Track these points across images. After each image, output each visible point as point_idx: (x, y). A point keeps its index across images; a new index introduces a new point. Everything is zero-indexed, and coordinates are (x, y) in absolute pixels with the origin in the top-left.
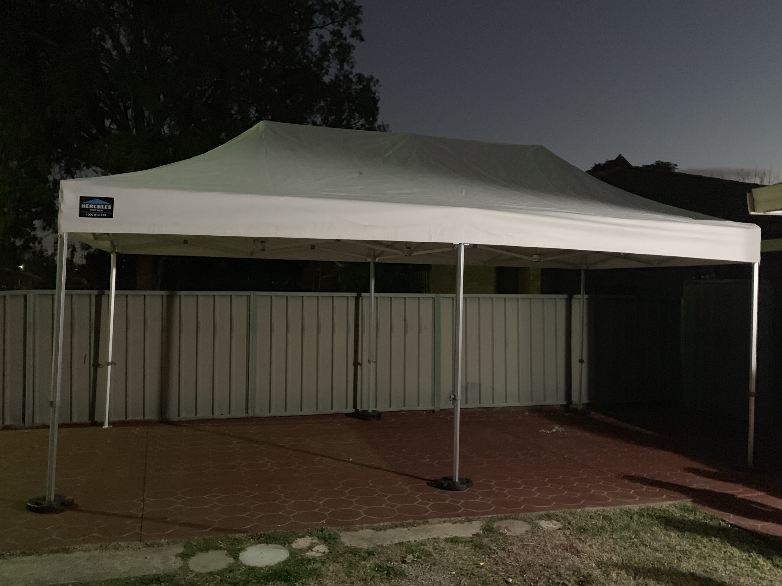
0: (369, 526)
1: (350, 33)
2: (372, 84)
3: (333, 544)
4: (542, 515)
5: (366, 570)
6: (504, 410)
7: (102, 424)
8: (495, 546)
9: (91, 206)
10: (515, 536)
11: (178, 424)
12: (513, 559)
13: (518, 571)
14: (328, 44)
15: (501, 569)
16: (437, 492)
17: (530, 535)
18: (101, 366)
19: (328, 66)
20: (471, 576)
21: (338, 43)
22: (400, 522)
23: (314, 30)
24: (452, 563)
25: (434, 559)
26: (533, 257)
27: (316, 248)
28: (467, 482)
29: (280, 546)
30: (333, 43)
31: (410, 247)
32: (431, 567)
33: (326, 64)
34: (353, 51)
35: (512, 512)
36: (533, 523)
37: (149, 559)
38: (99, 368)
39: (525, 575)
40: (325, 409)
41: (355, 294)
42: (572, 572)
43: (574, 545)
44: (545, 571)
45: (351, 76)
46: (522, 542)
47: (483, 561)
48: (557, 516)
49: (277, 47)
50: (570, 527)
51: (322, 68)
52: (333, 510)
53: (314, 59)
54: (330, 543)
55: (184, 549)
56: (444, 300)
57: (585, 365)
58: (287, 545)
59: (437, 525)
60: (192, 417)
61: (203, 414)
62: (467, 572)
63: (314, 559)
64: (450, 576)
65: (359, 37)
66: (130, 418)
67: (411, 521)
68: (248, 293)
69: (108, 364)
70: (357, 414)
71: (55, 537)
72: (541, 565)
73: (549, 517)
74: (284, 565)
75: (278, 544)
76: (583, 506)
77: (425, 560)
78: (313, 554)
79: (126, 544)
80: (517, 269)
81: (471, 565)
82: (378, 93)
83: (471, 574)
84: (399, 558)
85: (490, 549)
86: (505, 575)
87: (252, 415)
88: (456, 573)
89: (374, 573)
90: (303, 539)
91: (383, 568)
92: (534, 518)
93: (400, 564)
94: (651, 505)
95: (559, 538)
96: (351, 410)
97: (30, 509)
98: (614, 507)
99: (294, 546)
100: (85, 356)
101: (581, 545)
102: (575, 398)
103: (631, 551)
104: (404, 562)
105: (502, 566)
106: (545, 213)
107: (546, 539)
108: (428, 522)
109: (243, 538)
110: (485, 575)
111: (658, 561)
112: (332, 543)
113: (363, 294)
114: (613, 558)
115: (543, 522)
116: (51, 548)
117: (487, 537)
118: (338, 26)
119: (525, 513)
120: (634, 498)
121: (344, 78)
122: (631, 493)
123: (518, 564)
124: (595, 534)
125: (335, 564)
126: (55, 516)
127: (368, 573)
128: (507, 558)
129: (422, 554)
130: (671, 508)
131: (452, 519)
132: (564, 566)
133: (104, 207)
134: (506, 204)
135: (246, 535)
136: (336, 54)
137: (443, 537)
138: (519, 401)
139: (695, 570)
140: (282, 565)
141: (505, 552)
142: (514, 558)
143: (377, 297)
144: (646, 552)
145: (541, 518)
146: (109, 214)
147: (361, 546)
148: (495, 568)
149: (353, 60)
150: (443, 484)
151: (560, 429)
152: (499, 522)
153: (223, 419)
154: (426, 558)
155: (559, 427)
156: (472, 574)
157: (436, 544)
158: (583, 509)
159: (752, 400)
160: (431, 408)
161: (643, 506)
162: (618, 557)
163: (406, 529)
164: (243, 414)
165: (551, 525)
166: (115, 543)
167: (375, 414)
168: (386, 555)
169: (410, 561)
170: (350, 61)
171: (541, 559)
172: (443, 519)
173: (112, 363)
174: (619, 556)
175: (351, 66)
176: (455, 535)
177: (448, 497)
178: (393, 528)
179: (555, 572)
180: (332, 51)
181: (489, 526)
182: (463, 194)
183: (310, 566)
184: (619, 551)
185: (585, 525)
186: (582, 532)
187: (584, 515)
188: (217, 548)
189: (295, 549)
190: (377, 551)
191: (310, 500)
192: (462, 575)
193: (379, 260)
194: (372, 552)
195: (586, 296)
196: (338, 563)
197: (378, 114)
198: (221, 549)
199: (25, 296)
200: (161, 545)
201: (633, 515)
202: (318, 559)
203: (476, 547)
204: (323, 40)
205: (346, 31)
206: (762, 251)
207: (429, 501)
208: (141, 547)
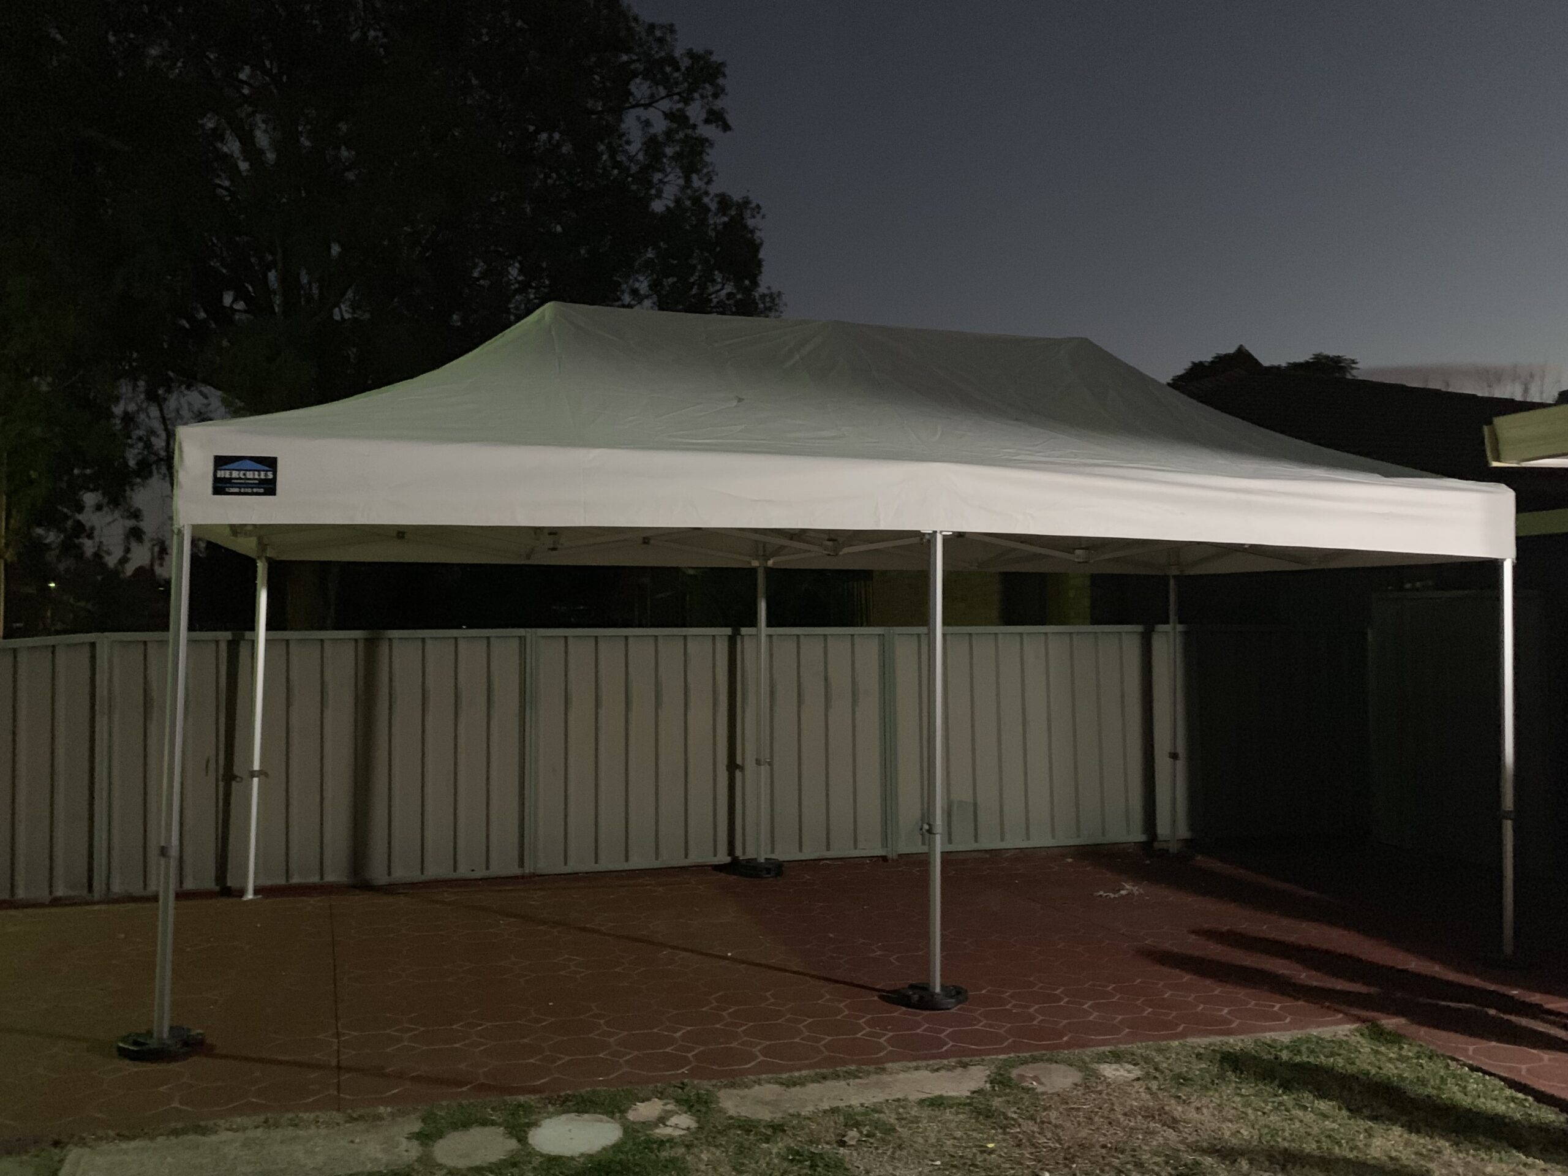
0: (772, 1078)
1: (704, 116)
2: (748, 214)
3: (706, 1113)
4: (1104, 1052)
5: (771, 1159)
6: (1024, 855)
7: (242, 892)
8: (1015, 1113)
9: (235, 474)
10: (1053, 1094)
11: (391, 889)
12: (1049, 1135)
13: (1061, 1158)
14: (660, 139)
15: (1028, 1156)
16: (899, 1012)
17: (1081, 1090)
18: (238, 779)
19: (660, 181)
20: (971, 1168)
21: (681, 135)
22: (831, 1070)
23: (631, 110)
24: (933, 1146)
25: (899, 1138)
26: (1073, 553)
27: (652, 542)
28: (957, 993)
29: (604, 1117)
30: (669, 134)
31: (836, 538)
32: (893, 1153)
33: (658, 176)
34: (709, 150)
35: (1046, 1047)
36: (1087, 1068)
37: (358, 1143)
38: (234, 784)
39: (1074, 1166)
40: (671, 857)
41: (728, 631)
42: (1163, 1158)
43: (1167, 1108)
44: (1113, 1156)
45: (706, 200)
46: (1067, 1103)
47: (993, 1141)
48: (1133, 1054)
49: (558, 146)
50: (1157, 1074)
51: (650, 184)
52: (702, 1048)
53: (634, 169)
54: (699, 1111)
55: (422, 1125)
56: (903, 639)
57: (1181, 764)
58: (618, 1115)
59: (902, 1076)
60: (414, 875)
61: (436, 870)
62: (962, 1161)
63: (671, 1140)
64: (931, 1168)
65: (720, 123)
66: (296, 880)
67: (853, 1067)
68: (521, 632)
69: (253, 774)
70: (737, 867)
71: (179, 1106)
72: (1104, 1147)
73: (1117, 1058)
74: (614, 1152)
75: (600, 1113)
76: (1182, 1035)
77: (883, 1140)
78: (668, 1131)
79: (312, 1116)
80: (1042, 577)
81: (970, 1148)
82: (760, 230)
83: (970, 1166)
84: (831, 1136)
85: (1006, 1118)
86: (1035, 1166)
87: (532, 871)
88: (942, 1163)
89: (785, 1164)
90: (646, 1103)
91: (802, 1155)
92: (1087, 1059)
93: (834, 1148)
94: (1315, 1032)
95: (1137, 1096)
96: (723, 858)
97: (123, 1053)
98: (1242, 1037)
99: (631, 1116)
100: (208, 761)
101: (1180, 1109)
102: (1163, 829)
103: (1277, 1118)
104: (842, 1144)
105: (1030, 1150)
106: (1097, 470)
107: (1111, 1097)
108: (884, 1070)
109: (532, 1103)
110: (999, 1167)
111: (1329, 1137)
112: (704, 1109)
113: (744, 631)
114: (1242, 1131)
115: (1106, 1066)
116: (172, 1125)
117: (999, 1096)
118: (679, 102)
119: (1071, 1050)
120: (1281, 1019)
121: (693, 204)
122: (1276, 1009)
123: (1060, 1144)
124: (1206, 1086)
125: (711, 1148)
126: (174, 1066)
127: (775, 1165)
128: (1039, 1133)
129: (876, 1128)
130: (1353, 1037)
131: (931, 1062)
132: (1147, 1148)
133: (259, 475)
134: (1019, 454)
135: (538, 1096)
136: (678, 156)
137: (915, 1096)
138: (1053, 837)
139: (1400, 1152)
140: (611, 1152)
141: (1036, 1123)
142: (1053, 1133)
143: (770, 636)
144: (1305, 1120)
145: (1102, 1059)
146: (269, 488)
147: (760, 1116)
148: (1016, 1153)
149: (711, 168)
150: (909, 997)
151: (1136, 890)
152: (1023, 1067)
153: (476, 880)
154: (883, 1136)
155: (1134, 886)
156: (973, 1165)
157: (901, 1110)
158: (1181, 1041)
159: (1508, 826)
160: (879, 852)
161: (1298, 1034)
162: (1252, 1130)
163: (843, 1083)
164: (515, 870)
165: (1122, 1072)
166: (291, 1115)
167: (770, 866)
168: (807, 1131)
169: (853, 1143)
170: (705, 171)
171: (1105, 1135)
172: (914, 1064)
173: (262, 773)
174: (1253, 1128)
175: (705, 180)
176: (937, 1093)
177: (922, 1022)
178: (819, 1082)
179: (1131, 1159)
180: (669, 151)
181: (1001, 1075)
182: (938, 436)
183: (664, 1154)
184: (1253, 1118)
185: (1186, 1072)
186: (1182, 1084)
187: (1184, 1053)
188: (484, 1123)
189: (634, 1123)
190: (791, 1124)
191: (655, 1030)
192: (954, 1166)
193: (774, 563)
194: (780, 1125)
195: (1180, 628)
196: (716, 1146)
197: (761, 272)
198: (493, 1123)
199: (93, 645)
200: (379, 1118)
201: (1281, 1050)
202: (678, 1140)
203: (979, 1113)
204: (652, 131)
205: (695, 112)
206: (1521, 534)
207: (886, 1030)
208: (342, 1122)
